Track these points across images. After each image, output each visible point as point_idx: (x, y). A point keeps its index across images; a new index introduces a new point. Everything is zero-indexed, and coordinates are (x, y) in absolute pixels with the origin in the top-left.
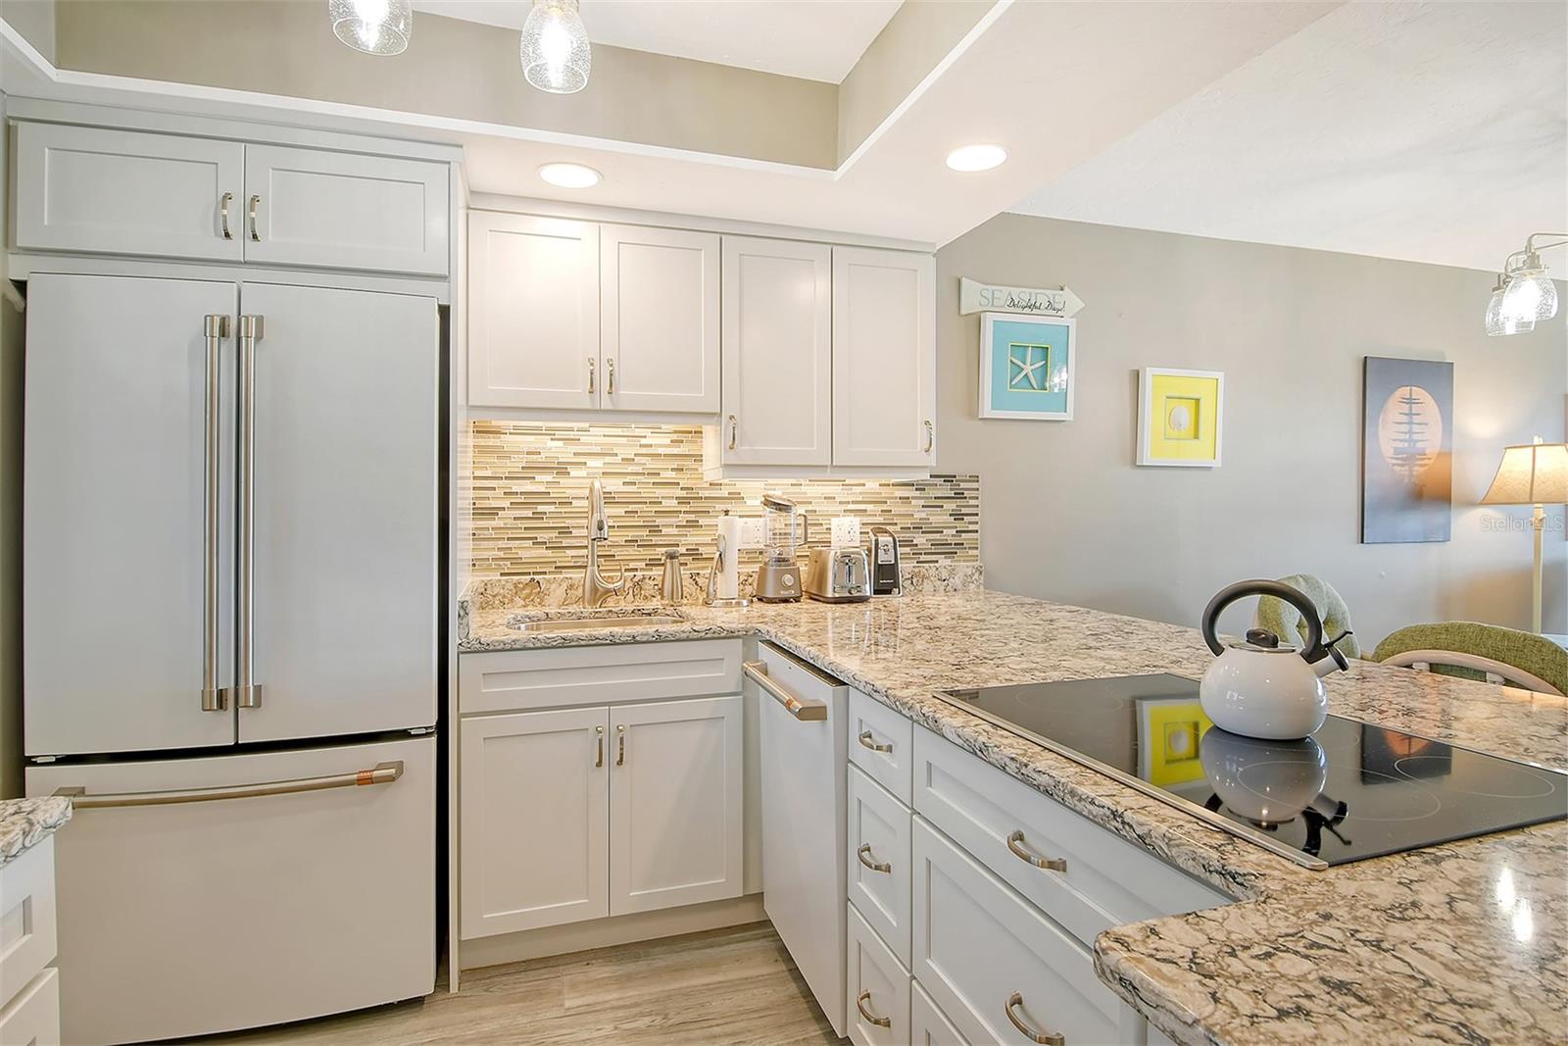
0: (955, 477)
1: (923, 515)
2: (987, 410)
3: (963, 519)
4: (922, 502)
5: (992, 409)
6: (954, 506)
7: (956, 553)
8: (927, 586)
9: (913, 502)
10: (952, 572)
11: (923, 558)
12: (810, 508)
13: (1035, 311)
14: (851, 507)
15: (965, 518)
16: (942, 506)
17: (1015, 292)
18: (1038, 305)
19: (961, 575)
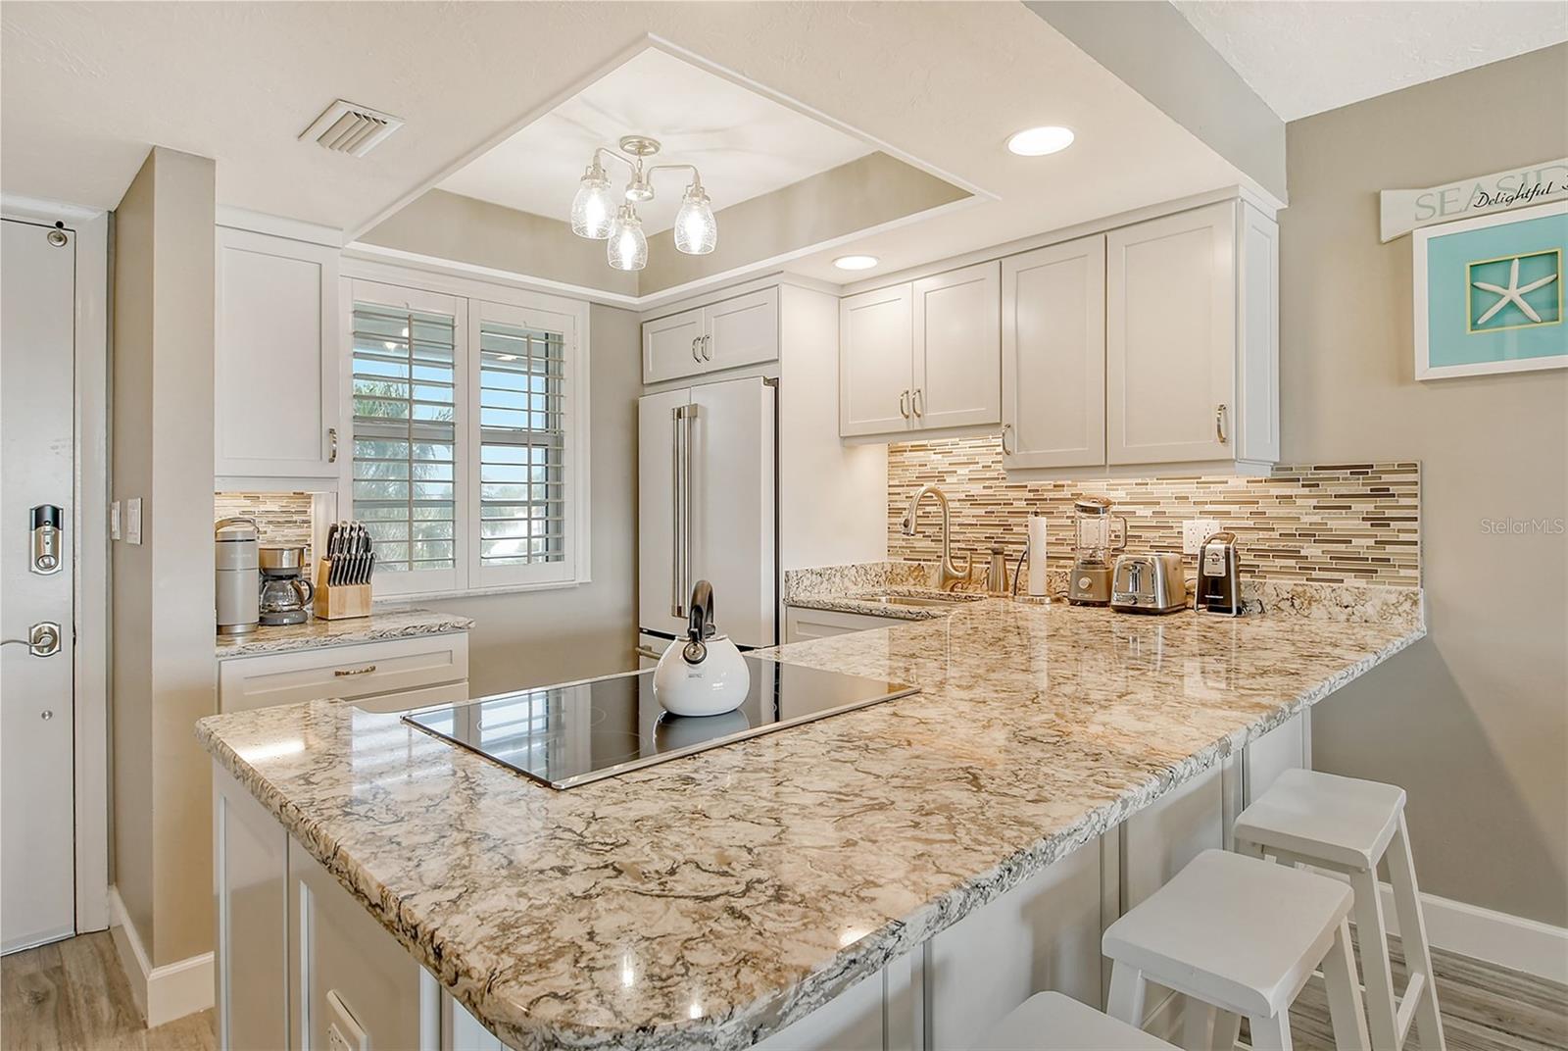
0: (1372, 466)
1: (1317, 519)
2: (1423, 369)
3: (1389, 525)
4: (1314, 502)
5: (1430, 367)
6: (1370, 507)
7: (1376, 571)
8: (1316, 611)
9: (1299, 502)
10: (1361, 595)
11: (1315, 574)
12: (1157, 508)
13: (1536, 199)
14: (1209, 508)
15: (1392, 523)
16: (1350, 507)
17: (1490, 184)
18: (1541, 188)
19: (1378, 603)
